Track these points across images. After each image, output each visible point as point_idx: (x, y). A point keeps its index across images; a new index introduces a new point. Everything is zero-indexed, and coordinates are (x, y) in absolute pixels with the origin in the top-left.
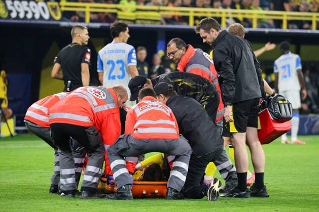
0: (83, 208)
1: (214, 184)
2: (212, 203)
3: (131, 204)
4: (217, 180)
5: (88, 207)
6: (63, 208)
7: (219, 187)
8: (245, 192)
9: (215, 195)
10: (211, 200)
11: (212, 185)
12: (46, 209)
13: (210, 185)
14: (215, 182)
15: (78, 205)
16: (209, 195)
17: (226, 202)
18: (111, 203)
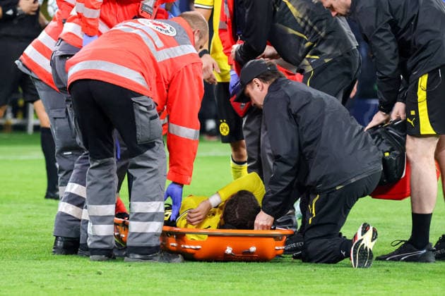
0: (109, 280)
1: (362, 235)
2: (360, 271)
3: (203, 274)
4: (369, 226)
5: (118, 278)
6: (70, 278)
7: (373, 240)
8: (425, 251)
9: (365, 257)
10: (359, 267)
11: (359, 237)
12: (38, 280)
13: (355, 237)
14: (364, 231)
15: (100, 273)
16: (355, 258)
17: (388, 271)
18: (163, 271)
